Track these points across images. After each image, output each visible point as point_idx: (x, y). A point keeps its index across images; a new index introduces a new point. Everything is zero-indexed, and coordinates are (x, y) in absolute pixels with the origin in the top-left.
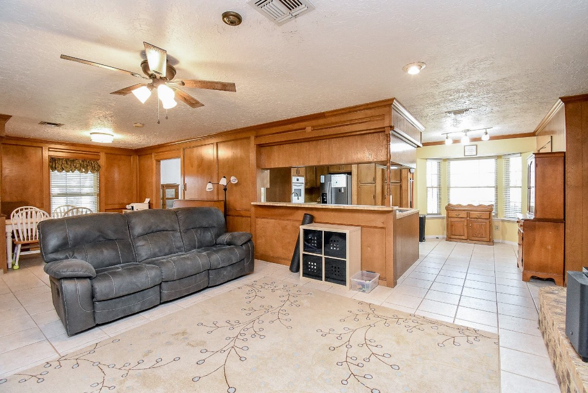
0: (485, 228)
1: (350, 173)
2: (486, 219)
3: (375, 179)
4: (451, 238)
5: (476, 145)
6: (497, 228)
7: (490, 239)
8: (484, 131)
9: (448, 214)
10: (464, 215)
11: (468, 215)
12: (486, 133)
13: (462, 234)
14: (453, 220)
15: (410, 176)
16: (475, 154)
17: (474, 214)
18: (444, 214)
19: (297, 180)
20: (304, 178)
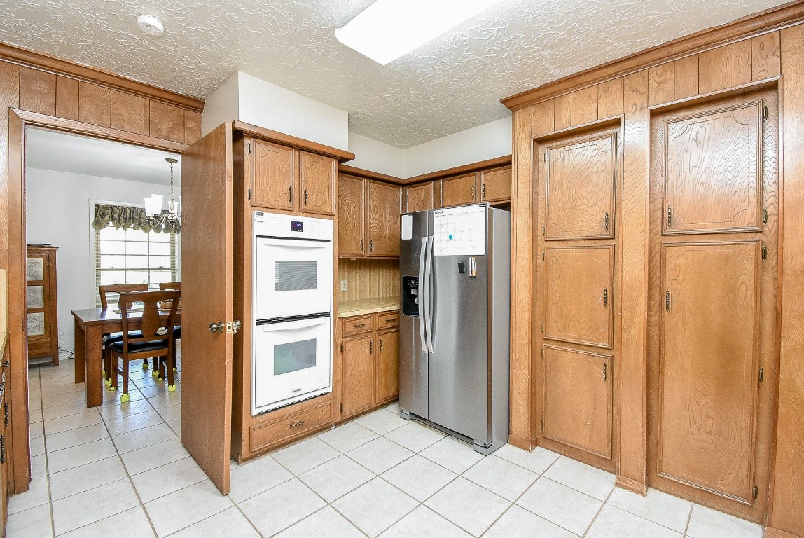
19: (296, 226)
20: (331, 222)
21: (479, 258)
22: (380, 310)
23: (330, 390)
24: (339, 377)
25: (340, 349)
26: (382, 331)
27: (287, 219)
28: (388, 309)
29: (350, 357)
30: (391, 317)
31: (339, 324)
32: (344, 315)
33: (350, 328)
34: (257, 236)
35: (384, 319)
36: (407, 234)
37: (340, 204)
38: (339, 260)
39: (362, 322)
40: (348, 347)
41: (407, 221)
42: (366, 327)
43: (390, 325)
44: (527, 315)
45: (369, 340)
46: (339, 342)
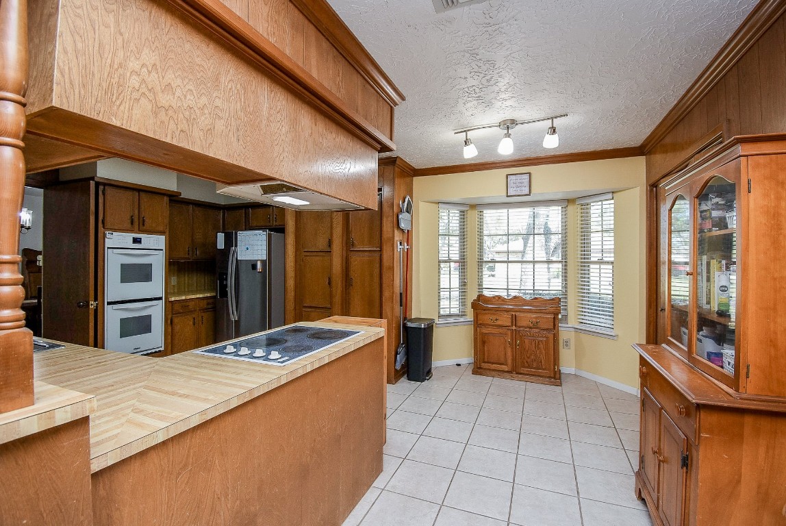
0: (547, 349)
1: (281, 230)
2: (547, 329)
3: (330, 243)
4: (480, 368)
5: (530, 173)
6: (567, 343)
7: (555, 373)
8: (548, 123)
9: (476, 316)
10: (505, 320)
11: (514, 319)
12: (553, 130)
13: (502, 360)
14: (485, 331)
15: (398, 236)
16: (527, 191)
17: (525, 320)
18: (470, 316)
19: (136, 241)
20: (163, 237)
21: (263, 262)
22: (201, 296)
23: (162, 349)
24: (170, 341)
25: (169, 322)
26: (204, 310)
27: (130, 237)
28: (209, 295)
29: (177, 328)
30: (211, 301)
31: (169, 305)
32: (173, 299)
33: (177, 307)
34: (108, 248)
35: (205, 301)
36: (221, 244)
37: (171, 222)
38: (170, 262)
39: (187, 304)
40: (176, 320)
41: (221, 237)
42: (190, 307)
43: (210, 307)
44: (293, 294)
45: (194, 316)
46: (170, 317)
